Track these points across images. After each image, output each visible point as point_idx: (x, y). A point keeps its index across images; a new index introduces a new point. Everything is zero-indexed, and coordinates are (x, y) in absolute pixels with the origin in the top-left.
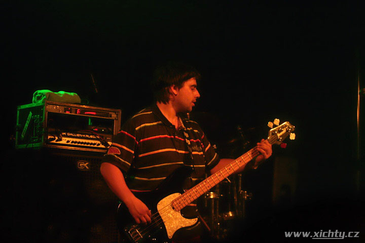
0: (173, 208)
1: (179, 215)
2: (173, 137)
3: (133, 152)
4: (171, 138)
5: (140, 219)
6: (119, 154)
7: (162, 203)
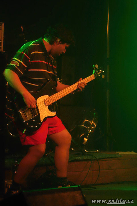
0: (45, 104)
1: (47, 108)
2: (47, 63)
3: (26, 67)
4: (46, 64)
5: (30, 105)
6: (19, 66)
7: (39, 99)
